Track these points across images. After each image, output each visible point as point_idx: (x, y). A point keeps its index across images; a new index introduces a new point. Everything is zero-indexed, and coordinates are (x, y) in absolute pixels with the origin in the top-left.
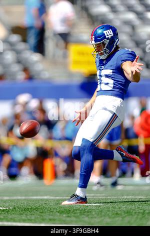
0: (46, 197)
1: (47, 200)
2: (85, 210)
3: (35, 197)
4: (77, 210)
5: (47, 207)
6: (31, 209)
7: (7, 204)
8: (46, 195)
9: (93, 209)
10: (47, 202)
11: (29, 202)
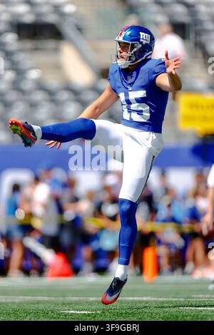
0: (145, 299)
1: (147, 302)
2: (198, 316)
3: (131, 298)
4: (187, 316)
5: (147, 311)
6: (125, 314)
7: (94, 307)
8: (146, 296)
9: (208, 315)
10: (147, 305)
11: (123, 304)
